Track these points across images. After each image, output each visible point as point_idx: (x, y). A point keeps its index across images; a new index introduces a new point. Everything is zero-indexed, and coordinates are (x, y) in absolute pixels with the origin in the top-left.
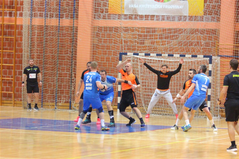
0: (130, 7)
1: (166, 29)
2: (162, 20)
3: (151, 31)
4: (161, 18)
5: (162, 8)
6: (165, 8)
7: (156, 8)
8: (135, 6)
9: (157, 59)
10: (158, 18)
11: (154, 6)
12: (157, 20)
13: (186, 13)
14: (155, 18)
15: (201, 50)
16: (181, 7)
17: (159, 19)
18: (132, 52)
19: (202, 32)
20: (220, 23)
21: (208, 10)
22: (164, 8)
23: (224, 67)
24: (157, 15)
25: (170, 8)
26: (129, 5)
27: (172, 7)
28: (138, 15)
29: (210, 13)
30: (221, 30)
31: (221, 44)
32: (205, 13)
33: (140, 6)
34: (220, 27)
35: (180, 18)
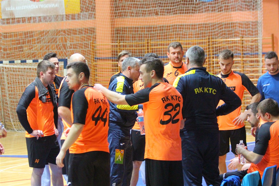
0: (7, 10)
2: (39, 22)
3: (28, 34)
4: (37, 19)
5: (38, 8)
6: (41, 7)
7: (32, 8)
8: (12, 9)
11: (30, 6)
12: (34, 22)
13: (63, 12)
14: (32, 20)
16: (56, 5)
17: (36, 21)
19: (80, 32)
20: (96, 19)
21: (84, 6)
22: (40, 7)
24: (33, 17)
25: (46, 8)
26: (6, 8)
27: (48, 6)
28: (15, 18)
29: (87, 10)
30: (97, 28)
31: (98, 44)
32: (82, 10)
33: (17, 8)
34: (95, 25)
35: (57, 17)
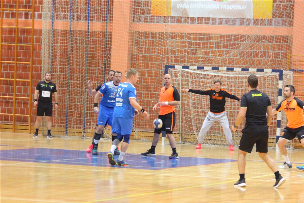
0: (178, 7)
1: (224, 36)
2: (219, 24)
3: (205, 38)
4: (217, 21)
5: (219, 8)
6: (223, 8)
7: (212, 8)
8: (185, 6)
9: (213, 74)
10: (214, 21)
11: (209, 5)
12: (213, 24)
13: (250, 16)
14: (211, 22)
15: (269, 62)
16: (243, 8)
17: (216, 22)
18: (180, 65)
19: (271, 39)
20: (294, 28)
21: (277, 12)
22: (221, 8)
23: (298, 85)
24: (212, 18)
25: (230, 9)
26: (178, 4)
27: (231, 7)
28: (189, 17)
29: (281, 16)
30: (294, 38)
31: (294, 55)
32: (274, 15)
33: (191, 6)
34: (292, 34)
35: (242, 22)
